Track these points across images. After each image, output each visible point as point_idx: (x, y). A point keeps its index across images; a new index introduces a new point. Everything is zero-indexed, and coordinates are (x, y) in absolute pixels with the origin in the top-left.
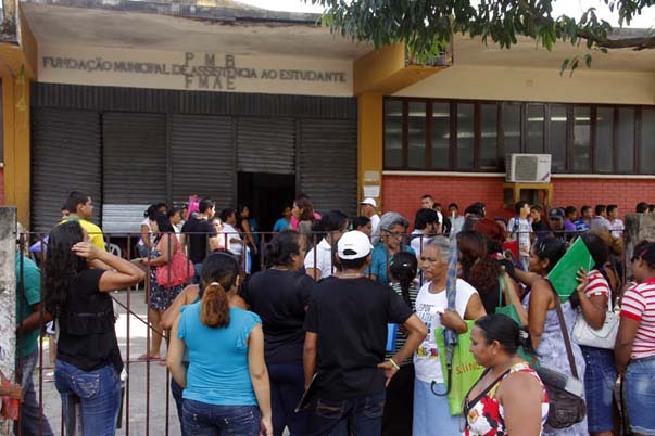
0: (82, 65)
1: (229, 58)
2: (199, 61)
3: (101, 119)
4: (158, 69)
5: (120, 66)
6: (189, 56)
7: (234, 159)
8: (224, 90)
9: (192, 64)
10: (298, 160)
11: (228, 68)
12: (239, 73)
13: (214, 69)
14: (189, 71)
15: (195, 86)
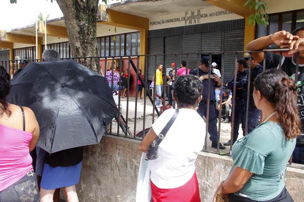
0: (159, 23)
1: (199, 11)
2: (189, 15)
3: (164, 40)
4: (178, 20)
5: (168, 21)
6: (186, 13)
7: (200, 50)
8: (197, 23)
9: (187, 16)
10: (223, 48)
11: (198, 15)
12: (202, 16)
13: (194, 16)
14: (186, 19)
15: (188, 24)
